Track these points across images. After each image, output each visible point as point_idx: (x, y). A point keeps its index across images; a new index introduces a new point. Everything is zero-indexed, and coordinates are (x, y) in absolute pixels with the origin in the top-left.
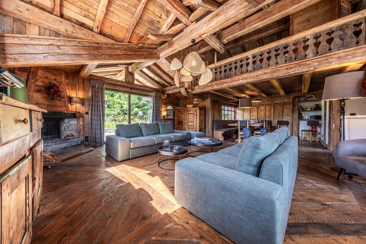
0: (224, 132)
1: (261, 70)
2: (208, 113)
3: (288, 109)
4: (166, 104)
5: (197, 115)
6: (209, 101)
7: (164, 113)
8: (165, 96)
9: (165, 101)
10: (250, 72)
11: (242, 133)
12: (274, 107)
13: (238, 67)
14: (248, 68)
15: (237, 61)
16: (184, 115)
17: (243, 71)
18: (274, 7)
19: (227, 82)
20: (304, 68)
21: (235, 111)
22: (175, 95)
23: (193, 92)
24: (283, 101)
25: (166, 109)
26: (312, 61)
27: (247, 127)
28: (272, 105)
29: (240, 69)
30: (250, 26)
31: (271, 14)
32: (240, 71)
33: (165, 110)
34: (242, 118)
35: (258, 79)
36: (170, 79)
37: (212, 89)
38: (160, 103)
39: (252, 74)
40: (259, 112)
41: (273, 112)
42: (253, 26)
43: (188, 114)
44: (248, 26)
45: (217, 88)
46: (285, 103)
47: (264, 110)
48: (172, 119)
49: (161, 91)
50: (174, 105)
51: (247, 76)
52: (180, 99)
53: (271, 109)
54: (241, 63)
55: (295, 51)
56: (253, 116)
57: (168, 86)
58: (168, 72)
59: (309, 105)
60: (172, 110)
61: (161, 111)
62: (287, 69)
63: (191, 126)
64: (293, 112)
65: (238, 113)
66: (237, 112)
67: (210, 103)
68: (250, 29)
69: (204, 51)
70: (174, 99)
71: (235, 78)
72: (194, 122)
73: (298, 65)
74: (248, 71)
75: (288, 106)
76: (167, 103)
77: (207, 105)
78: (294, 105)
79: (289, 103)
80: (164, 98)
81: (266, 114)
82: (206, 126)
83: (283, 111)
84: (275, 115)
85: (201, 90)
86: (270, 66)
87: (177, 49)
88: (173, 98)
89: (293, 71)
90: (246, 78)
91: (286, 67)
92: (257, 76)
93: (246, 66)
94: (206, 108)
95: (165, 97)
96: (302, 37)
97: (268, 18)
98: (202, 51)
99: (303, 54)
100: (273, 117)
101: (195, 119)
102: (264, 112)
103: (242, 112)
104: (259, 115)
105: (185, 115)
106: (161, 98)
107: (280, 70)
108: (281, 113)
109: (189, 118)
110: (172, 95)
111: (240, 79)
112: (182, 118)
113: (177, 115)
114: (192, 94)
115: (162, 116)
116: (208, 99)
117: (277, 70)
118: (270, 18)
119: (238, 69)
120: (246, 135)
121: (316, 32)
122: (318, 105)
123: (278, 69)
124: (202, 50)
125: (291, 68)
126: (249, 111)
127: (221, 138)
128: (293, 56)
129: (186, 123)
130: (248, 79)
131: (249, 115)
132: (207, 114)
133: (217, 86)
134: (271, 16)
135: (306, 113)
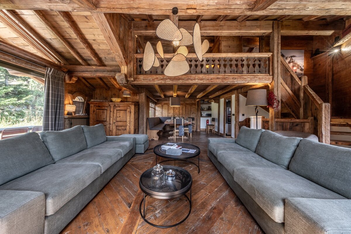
0: (159, 131)
1: (213, 75)
2: (142, 110)
3: (194, 108)
4: (73, 93)
5: (130, 113)
6: (144, 96)
7: (70, 108)
8: (75, 79)
9: (70, 88)
10: (204, 74)
11: (178, 131)
12: (185, 106)
13: (193, 65)
14: (203, 70)
15: (192, 59)
16: (109, 112)
17: (197, 71)
18: (225, 23)
19: (182, 79)
20: (242, 80)
21: (154, 108)
22: (89, 81)
23: (135, 82)
24: (191, 102)
25: (73, 101)
26: (247, 76)
27: (182, 125)
28: (184, 105)
29: (195, 68)
30: (205, 30)
31: (222, 28)
32: (195, 71)
33: (71, 102)
34: (161, 114)
35: (212, 81)
36: (92, 53)
37: (163, 83)
38: (63, 90)
39: (207, 77)
40: (175, 110)
41: (184, 110)
42: (208, 31)
43: (115, 111)
44: (204, 28)
45: (171, 83)
46: (192, 104)
47: (179, 109)
48: (84, 117)
49: (65, 70)
50: (86, 95)
51: (203, 77)
52: (95, 88)
53: (183, 107)
54: (195, 63)
55: (237, 65)
56: (170, 113)
57: (83, 64)
58: (91, 42)
59: (205, 106)
60: (83, 103)
61: (65, 105)
62: (233, 78)
63: (121, 126)
64: (198, 111)
65: (158, 110)
66: (156, 109)
67: (145, 99)
68: (204, 32)
69: (151, 34)
70: (87, 86)
71: (191, 77)
72: (126, 121)
73: (240, 77)
74: (202, 72)
75: (194, 106)
76: (75, 92)
77: (140, 101)
78: (198, 106)
79: (195, 104)
80: (71, 82)
81: (180, 112)
82: (140, 125)
83: (191, 110)
84: (186, 113)
85: (149, 82)
86: (220, 73)
87: (142, 10)
88: (85, 85)
89: (237, 81)
90: (202, 79)
91: (232, 77)
92: (211, 79)
93: (200, 67)
94: (140, 104)
95: (73, 81)
96: (241, 57)
97: (220, 30)
98: (149, 33)
99: (241, 70)
100: (185, 115)
101: (128, 117)
102: (179, 110)
103: (161, 109)
104: (174, 113)
105: (111, 111)
106: (65, 81)
107: (228, 78)
108: (190, 112)
109: (118, 116)
110: (83, 80)
111: (196, 78)
112: (105, 115)
113: (94, 111)
114: (131, 85)
115: (66, 112)
116: (142, 94)
117: (227, 78)
118: (221, 31)
119: (192, 67)
120: (181, 132)
121: (249, 56)
122: (210, 107)
123: (227, 76)
124: (150, 31)
125: (235, 78)
126: (167, 109)
127: (156, 137)
128: (236, 69)
129: (111, 123)
130: (204, 80)
131: (167, 112)
132: (140, 111)
133: (171, 81)
134: (222, 30)
135: (204, 112)
